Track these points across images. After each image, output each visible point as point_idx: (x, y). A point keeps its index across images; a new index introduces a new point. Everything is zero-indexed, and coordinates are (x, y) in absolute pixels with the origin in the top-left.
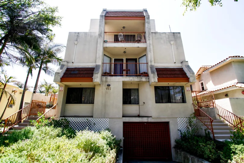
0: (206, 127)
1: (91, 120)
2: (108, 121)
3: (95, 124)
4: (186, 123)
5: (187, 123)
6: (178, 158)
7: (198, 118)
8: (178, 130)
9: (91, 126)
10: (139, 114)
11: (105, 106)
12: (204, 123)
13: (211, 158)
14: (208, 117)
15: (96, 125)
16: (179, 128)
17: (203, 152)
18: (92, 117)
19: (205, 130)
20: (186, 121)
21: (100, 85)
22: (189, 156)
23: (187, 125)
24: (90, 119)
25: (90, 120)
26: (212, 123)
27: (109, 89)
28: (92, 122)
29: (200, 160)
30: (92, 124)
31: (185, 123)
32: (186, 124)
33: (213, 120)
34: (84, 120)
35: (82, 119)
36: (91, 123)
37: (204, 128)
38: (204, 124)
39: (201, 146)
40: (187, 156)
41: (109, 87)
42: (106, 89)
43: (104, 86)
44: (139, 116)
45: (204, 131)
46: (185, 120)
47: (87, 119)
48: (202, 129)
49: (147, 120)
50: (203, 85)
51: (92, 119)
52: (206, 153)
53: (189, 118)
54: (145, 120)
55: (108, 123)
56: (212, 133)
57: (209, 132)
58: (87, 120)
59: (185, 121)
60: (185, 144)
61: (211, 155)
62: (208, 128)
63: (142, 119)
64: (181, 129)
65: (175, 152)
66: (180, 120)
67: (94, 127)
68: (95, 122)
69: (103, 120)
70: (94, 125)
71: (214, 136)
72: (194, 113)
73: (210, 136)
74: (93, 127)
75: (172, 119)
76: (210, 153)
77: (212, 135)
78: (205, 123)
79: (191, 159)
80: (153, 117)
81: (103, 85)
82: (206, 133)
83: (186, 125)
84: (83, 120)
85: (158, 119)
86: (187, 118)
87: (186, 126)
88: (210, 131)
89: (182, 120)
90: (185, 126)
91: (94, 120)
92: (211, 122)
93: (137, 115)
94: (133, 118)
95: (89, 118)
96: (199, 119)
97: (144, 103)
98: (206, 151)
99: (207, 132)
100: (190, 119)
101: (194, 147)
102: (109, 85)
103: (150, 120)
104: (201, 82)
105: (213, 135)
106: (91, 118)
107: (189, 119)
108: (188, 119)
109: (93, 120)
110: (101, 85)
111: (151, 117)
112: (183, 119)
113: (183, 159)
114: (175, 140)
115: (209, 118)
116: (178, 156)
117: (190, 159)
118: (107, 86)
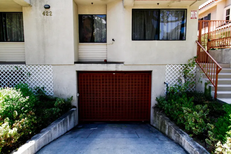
0: (208, 80)
1: (23, 69)
2: (50, 69)
3: (30, 74)
4: (179, 72)
5: (181, 72)
6: (155, 121)
7: (199, 65)
8: (165, 83)
9: (24, 77)
10: (105, 59)
11: (44, 44)
12: (206, 73)
13: (194, 132)
14: (215, 63)
15: (31, 76)
16: (167, 80)
17: (185, 120)
18: (24, 63)
19: (206, 84)
20: (179, 70)
21: (30, 5)
22: (167, 123)
23: (181, 76)
24: (21, 67)
25: (21, 69)
26: (219, 74)
27: (49, 14)
28: (25, 71)
29: (177, 132)
30: (26, 75)
31: (177, 72)
32: (179, 74)
33: (221, 69)
34: (12, 69)
35: (8, 67)
36: (23, 73)
37: (205, 80)
38: (206, 75)
39: (185, 111)
40: (165, 123)
41: (47, 10)
42: (44, 14)
43: (38, 8)
44: (106, 62)
45: (203, 85)
46: (177, 68)
47: (16, 67)
48: (201, 82)
49: (116, 67)
50: (229, 14)
51: (25, 67)
52: (188, 123)
53: (185, 65)
54: (112, 68)
55: (51, 73)
56: (214, 88)
57: (210, 87)
58: (16, 69)
59: (177, 70)
60: (166, 105)
61: (194, 128)
62: (211, 81)
63: (107, 66)
64: (169, 81)
65: (154, 113)
66: (170, 68)
67: (30, 78)
68: (29, 71)
69: (43, 69)
70: (29, 76)
71: (216, 94)
72: (195, 57)
73: (210, 93)
74: (27, 78)
75: (158, 66)
76: (194, 124)
77: (214, 92)
78: (208, 74)
79: (169, 127)
80: (125, 63)
81: (36, 6)
82: (206, 89)
83: (179, 76)
84: (10, 69)
85: (133, 66)
86: (181, 65)
87: (179, 78)
88: (212, 86)
89: (174, 68)
90: (177, 78)
91: (27, 69)
92: (218, 72)
93: (103, 61)
94: (92, 64)
95: (19, 65)
96: (201, 67)
97: (113, 40)
98: (189, 120)
99: (207, 87)
100: (187, 67)
101: (175, 112)
102: (48, 7)
103: (120, 68)
104: (227, 8)
105: (216, 91)
106: (23, 65)
107: (185, 67)
108: (183, 67)
109: (25, 69)
110: (33, 7)
111: (122, 63)
112: (176, 67)
113: (160, 125)
114: (157, 98)
115: (216, 65)
116: (156, 120)
117: (167, 127)
118: (44, 10)
